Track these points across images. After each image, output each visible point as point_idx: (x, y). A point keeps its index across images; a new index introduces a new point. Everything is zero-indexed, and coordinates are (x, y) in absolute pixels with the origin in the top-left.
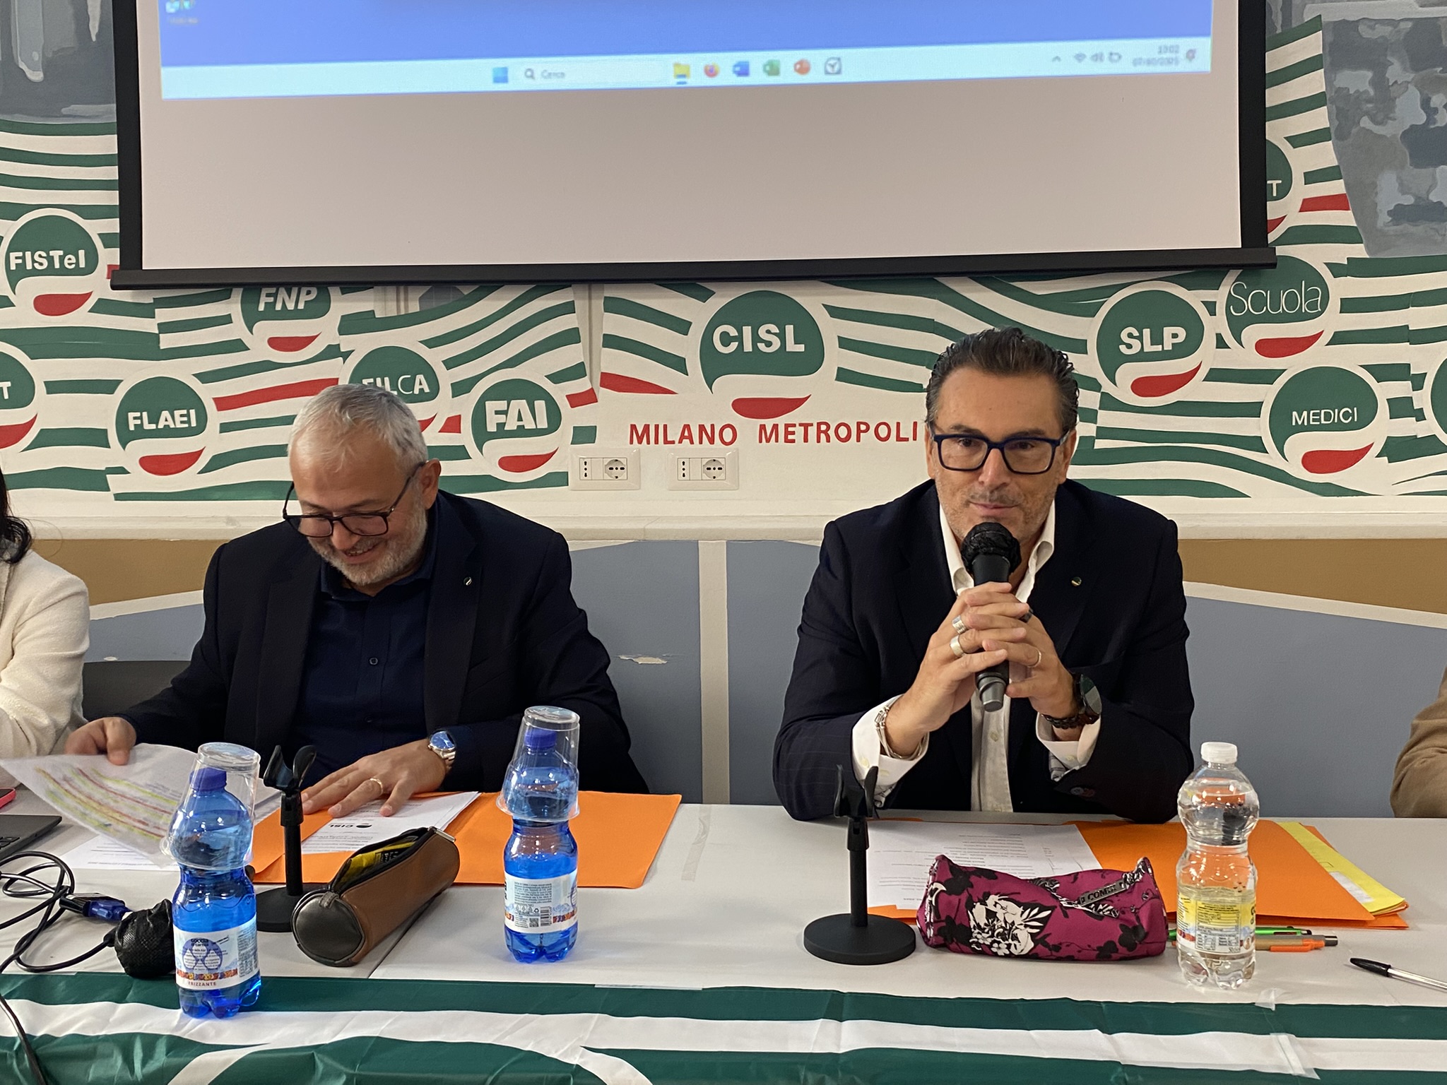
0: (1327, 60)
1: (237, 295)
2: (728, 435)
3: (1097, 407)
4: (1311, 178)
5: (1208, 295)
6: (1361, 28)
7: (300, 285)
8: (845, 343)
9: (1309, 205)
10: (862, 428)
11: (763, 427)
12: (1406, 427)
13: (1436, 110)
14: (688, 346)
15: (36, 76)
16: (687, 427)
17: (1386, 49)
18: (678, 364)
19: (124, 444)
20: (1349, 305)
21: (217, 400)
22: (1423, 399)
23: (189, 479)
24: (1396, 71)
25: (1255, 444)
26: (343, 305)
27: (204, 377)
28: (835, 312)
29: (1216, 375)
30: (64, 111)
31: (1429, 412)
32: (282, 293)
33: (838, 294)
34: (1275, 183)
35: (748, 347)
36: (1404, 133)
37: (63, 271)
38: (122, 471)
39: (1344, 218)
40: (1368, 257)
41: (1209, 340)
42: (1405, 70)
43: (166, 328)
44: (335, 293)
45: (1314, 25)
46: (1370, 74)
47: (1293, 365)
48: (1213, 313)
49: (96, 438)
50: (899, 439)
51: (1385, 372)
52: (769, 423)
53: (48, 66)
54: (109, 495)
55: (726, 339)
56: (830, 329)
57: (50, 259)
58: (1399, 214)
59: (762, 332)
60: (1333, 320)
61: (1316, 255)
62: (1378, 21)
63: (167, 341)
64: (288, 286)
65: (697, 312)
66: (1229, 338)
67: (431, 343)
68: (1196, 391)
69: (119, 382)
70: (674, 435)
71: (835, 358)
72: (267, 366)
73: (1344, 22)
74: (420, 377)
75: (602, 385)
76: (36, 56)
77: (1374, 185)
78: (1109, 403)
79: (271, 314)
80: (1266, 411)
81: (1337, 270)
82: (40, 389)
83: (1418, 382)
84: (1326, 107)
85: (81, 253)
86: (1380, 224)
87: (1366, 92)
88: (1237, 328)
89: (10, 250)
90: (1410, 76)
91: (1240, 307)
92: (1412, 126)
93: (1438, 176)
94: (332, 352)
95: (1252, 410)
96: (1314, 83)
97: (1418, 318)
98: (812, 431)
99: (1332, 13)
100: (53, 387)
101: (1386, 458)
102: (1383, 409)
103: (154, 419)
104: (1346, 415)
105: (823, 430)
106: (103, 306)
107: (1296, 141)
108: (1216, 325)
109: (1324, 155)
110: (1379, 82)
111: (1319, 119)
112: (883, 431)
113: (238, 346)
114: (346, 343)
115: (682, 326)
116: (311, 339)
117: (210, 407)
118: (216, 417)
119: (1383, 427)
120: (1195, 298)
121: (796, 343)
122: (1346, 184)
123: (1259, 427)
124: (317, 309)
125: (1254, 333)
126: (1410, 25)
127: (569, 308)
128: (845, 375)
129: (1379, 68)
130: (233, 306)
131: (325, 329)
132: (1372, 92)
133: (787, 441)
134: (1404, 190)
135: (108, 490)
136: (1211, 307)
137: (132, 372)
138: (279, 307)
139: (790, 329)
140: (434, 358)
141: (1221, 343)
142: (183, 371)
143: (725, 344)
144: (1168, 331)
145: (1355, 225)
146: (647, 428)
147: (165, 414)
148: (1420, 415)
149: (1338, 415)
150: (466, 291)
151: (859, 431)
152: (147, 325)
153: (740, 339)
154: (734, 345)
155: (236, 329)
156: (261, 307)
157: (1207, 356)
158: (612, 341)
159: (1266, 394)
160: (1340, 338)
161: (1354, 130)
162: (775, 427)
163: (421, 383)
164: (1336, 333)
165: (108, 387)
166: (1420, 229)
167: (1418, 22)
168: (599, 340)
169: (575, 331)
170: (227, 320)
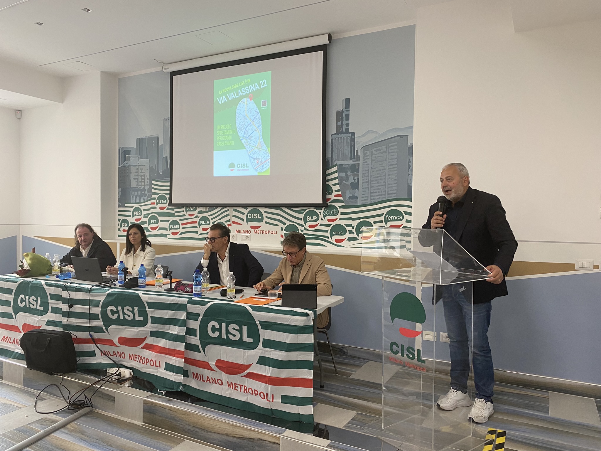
0: (338, 171)
1: (185, 207)
2: (250, 232)
3: (303, 230)
4: (336, 191)
5: (320, 211)
6: (343, 165)
7: (193, 206)
8: (267, 217)
9: (336, 196)
10: (269, 231)
11: (255, 231)
12: (351, 235)
13: (355, 180)
14: (244, 217)
15: (161, 173)
16: (244, 230)
17: (347, 169)
18: (243, 220)
19: (170, 230)
20: (342, 213)
21: (182, 224)
22: (354, 230)
23: (178, 236)
24: (349, 173)
25: (327, 237)
26: (199, 209)
27: (180, 220)
28: (265, 212)
29: (321, 225)
30: (165, 179)
31: (355, 233)
32: (191, 207)
33: (265, 209)
34: (330, 192)
35: (253, 217)
36: (351, 184)
37: (163, 203)
38: (169, 234)
39: (341, 198)
40: (344, 205)
41: (320, 219)
42: (350, 173)
43: (176, 212)
44: (197, 207)
45: (336, 165)
46: (345, 173)
47: (334, 223)
48: (321, 214)
49: (166, 229)
50: (274, 234)
51: (348, 225)
52: (256, 230)
53: (163, 172)
54: (167, 238)
55: (250, 216)
56: (265, 215)
57: (162, 201)
58: (350, 197)
59: (255, 215)
60: (339, 216)
61: (337, 205)
62: (346, 164)
63: (176, 214)
64: (191, 206)
65: (246, 211)
66: (323, 219)
67: (210, 216)
68: (318, 228)
69: (169, 220)
70: (242, 232)
71: (265, 220)
72: (188, 219)
73: (341, 164)
74: (208, 221)
75: (232, 223)
76: (161, 170)
77: (346, 192)
78: (305, 229)
79: (189, 211)
80: (329, 231)
81: (340, 207)
82: (159, 221)
83: (353, 228)
84: (338, 179)
85: (166, 200)
86: (347, 200)
87: (344, 176)
88: (324, 217)
89: (157, 200)
90: (351, 174)
91: (325, 213)
92: (352, 183)
93: (356, 191)
94: (197, 217)
95: (327, 231)
96: (336, 175)
97: (353, 216)
98: (262, 232)
99: (339, 163)
100: (161, 221)
101: (348, 241)
102: (348, 232)
103: (173, 227)
104: (342, 233)
105: (263, 231)
106: (168, 209)
107: (334, 185)
108: (321, 216)
109: (338, 187)
110: (346, 175)
111: (337, 181)
112: (272, 232)
113: (184, 215)
114: (199, 215)
115: (243, 214)
116: (194, 214)
117: (181, 225)
118: (181, 226)
119: (348, 235)
120: (318, 211)
121: (260, 217)
122: (341, 192)
123: (328, 234)
124: (195, 210)
125: (328, 218)
126: (351, 165)
127: (228, 210)
128: (266, 223)
129: (346, 173)
130: (184, 209)
131: (196, 213)
132: (345, 177)
133: (258, 233)
134: (350, 193)
135: (167, 237)
136: (320, 213)
137: (171, 219)
138: (190, 209)
139: (259, 214)
140: (210, 218)
141: (322, 220)
142: (177, 219)
143: (250, 217)
144: (314, 217)
145: (342, 199)
146: (238, 230)
147: (175, 226)
148: (354, 233)
149: (340, 233)
150: (214, 207)
151: (268, 232)
152: (173, 212)
153: (252, 216)
154: (251, 217)
155: (184, 213)
156: (188, 210)
157: (320, 222)
158: (234, 216)
159: (329, 228)
160: (340, 219)
161: (342, 183)
162: (256, 231)
163: (208, 222)
164: (340, 218)
165: (168, 221)
166: (353, 200)
167: (352, 164)
168: (232, 216)
169: (229, 214)
170: (183, 211)
